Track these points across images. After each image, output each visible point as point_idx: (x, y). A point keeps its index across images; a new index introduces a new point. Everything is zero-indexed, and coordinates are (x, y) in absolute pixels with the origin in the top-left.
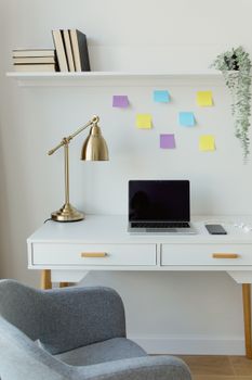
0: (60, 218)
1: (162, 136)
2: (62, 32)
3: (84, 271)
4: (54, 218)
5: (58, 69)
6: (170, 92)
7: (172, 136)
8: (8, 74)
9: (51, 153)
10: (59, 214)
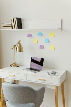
0: (12, 66)
1: (40, 45)
2: (13, 18)
3: (11, 79)
4: (11, 66)
5: (12, 28)
6: (42, 33)
7: (43, 45)
8: (1, 29)
9: (12, 49)
10: (12, 65)
